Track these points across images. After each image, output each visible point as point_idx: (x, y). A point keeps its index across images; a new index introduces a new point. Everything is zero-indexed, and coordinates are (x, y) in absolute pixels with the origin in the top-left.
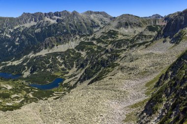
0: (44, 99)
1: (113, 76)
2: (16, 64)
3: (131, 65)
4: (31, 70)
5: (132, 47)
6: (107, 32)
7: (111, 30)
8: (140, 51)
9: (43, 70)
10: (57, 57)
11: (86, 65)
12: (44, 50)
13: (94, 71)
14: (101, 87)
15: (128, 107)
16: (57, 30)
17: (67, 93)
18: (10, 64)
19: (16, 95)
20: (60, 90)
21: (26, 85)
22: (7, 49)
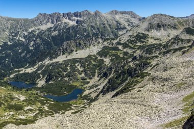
0: (61, 112)
1: (142, 87)
2: (30, 72)
3: (165, 75)
4: (46, 79)
5: (165, 53)
6: (135, 35)
7: (139, 33)
8: (175, 58)
9: (59, 79)
10: (76, 65)
11: (110, 74)
12: (61, 56)
13: (119, 81)
14: (128, 100)
15: (161, 125)
16: (76, 33)
17: (87, 106)
18: (23, 71)
19: (29, 107)
20: (79, 102)
21: (40, 96)
22: (21, 55)
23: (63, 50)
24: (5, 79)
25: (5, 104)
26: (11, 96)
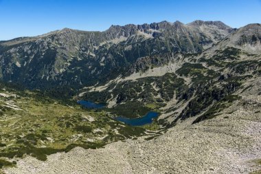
0: (133, 137)
1: (230, 113)
2: (100, 90)
3: (260, 99)
4: (118, 99)
6: (223, 49)
7: (229, 48)
9: (132, 100)
10: (152, 84)
11: (191, 96)
12: (135, 74)
13: (201, 105)
14: (212, 128)
16: (152, 47)
17: (162, 132)
18: (92, 89)
19: (98, 130)
20: (153, 127)
21: (110, 118)
22: (91, 72)
23: (137, 66)
24: (74, 98)
25: (73, 124)
26: (79, 116)
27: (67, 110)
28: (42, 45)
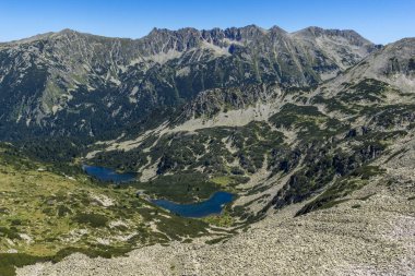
0: (184, 238)
1: (364, 199)
2: (127, 149)
4: (159, 166)
6: (357, 82)
7: (367, 80)
9: (186, 169)
10: (224, 140)
11: (295, 165)
12: (193, 120)
13: (313, 183)
14: (330, 225)
16: (228, 72)
17: (240, 231)
18: (112, 146)
19: (119, 223)
20: (222, 221)
21: (144, 201)
22: (111, 113)
23: (198, 107)
24: (77, 160)
25: (73, 211)
26: (84, 195)
27: (63, 184)
28: (21, 59)
